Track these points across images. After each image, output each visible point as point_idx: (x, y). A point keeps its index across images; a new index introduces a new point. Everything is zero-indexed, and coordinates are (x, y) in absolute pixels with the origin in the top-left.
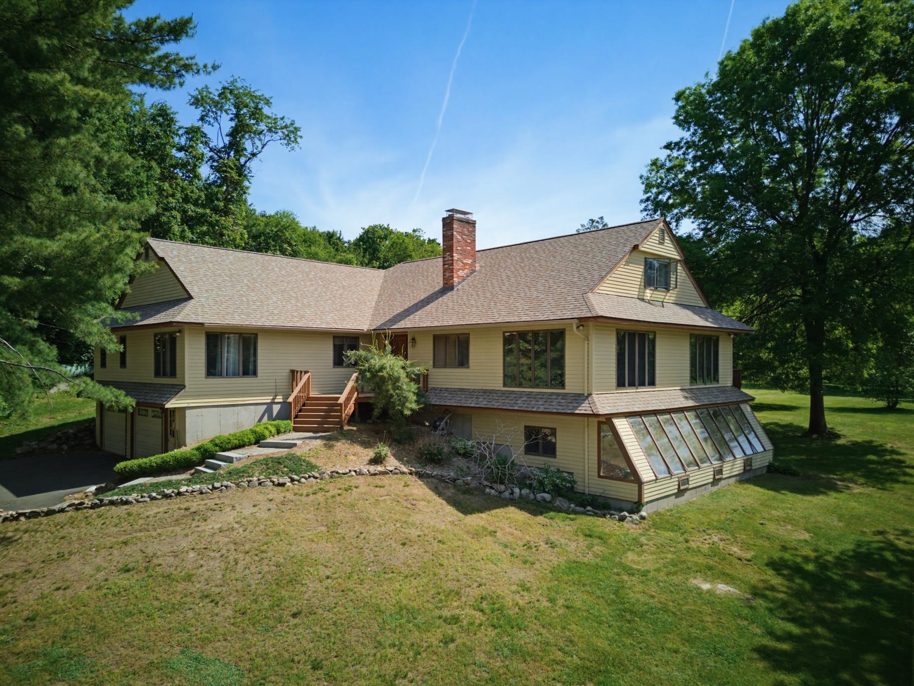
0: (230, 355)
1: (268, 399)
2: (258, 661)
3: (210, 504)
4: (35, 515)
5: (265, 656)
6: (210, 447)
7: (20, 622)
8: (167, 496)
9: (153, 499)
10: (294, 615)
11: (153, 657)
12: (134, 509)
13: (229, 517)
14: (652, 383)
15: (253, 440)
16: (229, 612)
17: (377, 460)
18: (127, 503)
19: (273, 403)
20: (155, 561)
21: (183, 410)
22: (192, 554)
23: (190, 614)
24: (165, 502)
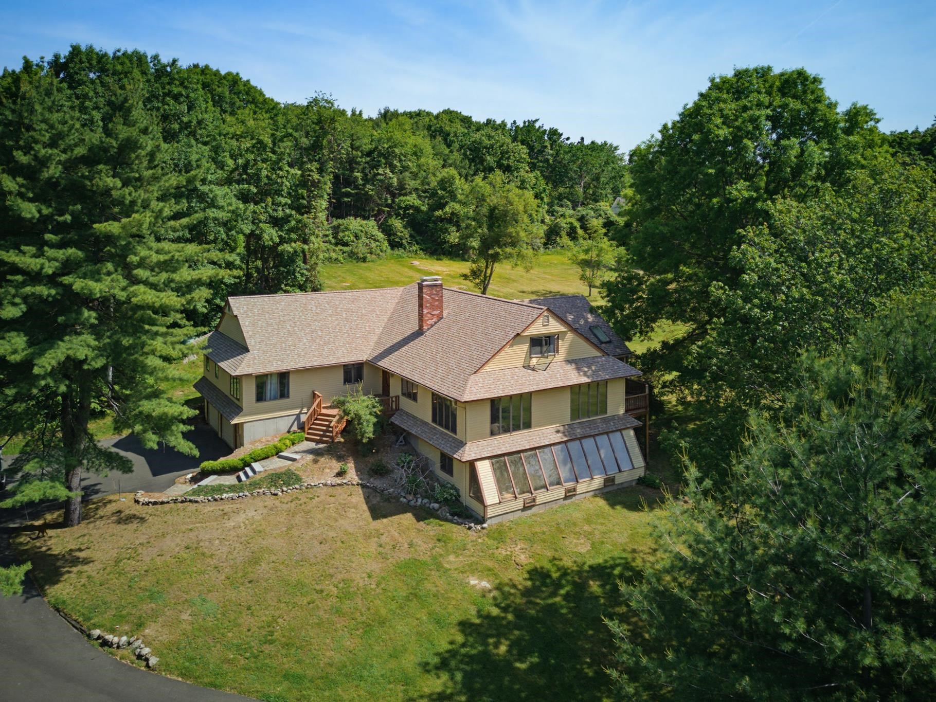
0: (272, 387)
1: (297, 411)
2: (227, 603)
3: (235, 506)
4: (155, 503)
5: (230, 601)
6: (248, 459)
7: (143, 572)
8: (216, 500)
9: (209, 501)
10: (250, 582)
11: (188, 597)
12: (200, 506)
13: (241, 518)
14: (528, 426)
15: (274, 452)
16: (223, 577)
17: (340, 474)
18: (197, 502)
19: (300, 413)
20: (201, 544)
21: (242, 423)
22: (217, 542)
23: (207, 576)
24: (215, 503)
